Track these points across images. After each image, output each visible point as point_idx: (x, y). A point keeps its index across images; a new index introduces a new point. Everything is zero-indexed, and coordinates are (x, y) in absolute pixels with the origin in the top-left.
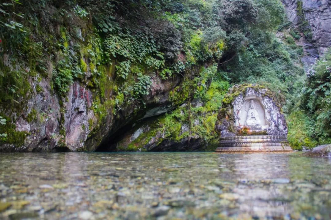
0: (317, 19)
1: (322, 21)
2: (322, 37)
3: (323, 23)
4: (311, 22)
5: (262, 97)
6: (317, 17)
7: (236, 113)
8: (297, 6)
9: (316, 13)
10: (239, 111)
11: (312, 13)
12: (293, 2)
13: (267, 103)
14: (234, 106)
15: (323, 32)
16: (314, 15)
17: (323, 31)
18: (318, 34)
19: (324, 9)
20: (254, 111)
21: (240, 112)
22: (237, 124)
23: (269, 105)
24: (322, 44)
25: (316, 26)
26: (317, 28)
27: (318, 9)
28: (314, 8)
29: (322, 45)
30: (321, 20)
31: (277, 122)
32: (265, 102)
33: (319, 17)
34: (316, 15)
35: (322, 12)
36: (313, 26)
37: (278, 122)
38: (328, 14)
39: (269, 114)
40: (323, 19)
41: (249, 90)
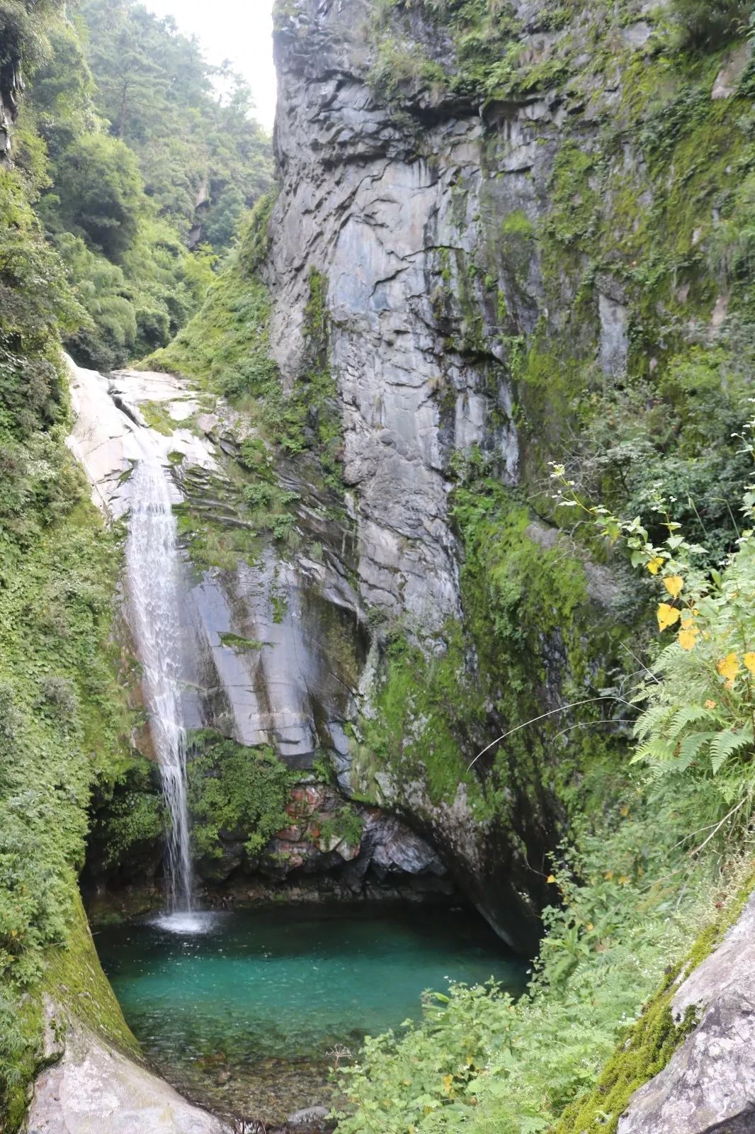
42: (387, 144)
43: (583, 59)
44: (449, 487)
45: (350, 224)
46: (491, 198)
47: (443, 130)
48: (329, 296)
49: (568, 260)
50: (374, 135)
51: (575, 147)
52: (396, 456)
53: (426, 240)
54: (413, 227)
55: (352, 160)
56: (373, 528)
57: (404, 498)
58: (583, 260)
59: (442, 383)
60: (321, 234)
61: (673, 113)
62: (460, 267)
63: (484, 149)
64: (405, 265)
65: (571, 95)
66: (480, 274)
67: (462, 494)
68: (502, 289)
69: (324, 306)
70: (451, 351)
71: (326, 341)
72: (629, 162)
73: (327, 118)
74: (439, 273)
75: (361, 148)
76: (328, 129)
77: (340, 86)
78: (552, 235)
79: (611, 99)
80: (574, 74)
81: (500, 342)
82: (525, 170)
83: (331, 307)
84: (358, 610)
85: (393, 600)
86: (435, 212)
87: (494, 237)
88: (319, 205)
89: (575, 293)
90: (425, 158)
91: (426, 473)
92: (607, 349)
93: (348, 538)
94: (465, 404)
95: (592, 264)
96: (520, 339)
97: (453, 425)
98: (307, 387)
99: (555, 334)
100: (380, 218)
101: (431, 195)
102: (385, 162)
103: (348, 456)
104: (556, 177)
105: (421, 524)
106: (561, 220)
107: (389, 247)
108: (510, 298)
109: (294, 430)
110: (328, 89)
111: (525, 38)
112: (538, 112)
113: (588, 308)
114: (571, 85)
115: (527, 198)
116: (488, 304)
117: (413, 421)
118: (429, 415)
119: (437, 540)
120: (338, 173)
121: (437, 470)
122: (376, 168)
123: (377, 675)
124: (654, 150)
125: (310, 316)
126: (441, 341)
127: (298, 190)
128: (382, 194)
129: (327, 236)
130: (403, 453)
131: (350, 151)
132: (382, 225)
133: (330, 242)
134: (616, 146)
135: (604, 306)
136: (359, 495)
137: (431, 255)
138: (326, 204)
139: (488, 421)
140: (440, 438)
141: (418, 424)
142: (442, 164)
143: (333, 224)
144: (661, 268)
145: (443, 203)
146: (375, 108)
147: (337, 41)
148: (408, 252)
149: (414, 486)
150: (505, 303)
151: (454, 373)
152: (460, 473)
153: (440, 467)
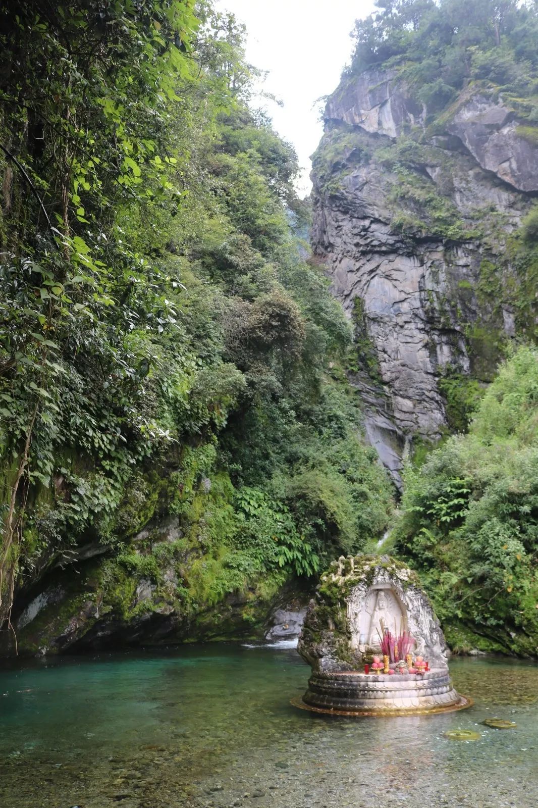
0: (391, 339)
1: (401, 344)
2: (401, 376)
3: (402, 348)
4: (380, 343)
5: (403, 587)
6: (392, 336)
7: (352, 620)
8: (353, 305)
9: (391, 328)
10: (356, 614)
11: (382, 324)
12: (347, 296)
13: (411, 600)
14: (349, 604)
15: (403, 368)
16: (387, 331)
17: (403, 365)
18: (393, 370)
19: (406, 322)
20: (386, 614)
21: (360, 616)
22: (354, 643)
23: (416, 603)
24: (400, 390)
25: (389, 353)
26: (392, 357)
27: (394, 320)
28: (388, 316)
29: (401, 393)
30: (398, 342)
31: (429, 638)
32: (407, 598)
33: (395, 334)
34: (390, 331)
35: (402, 327)
36: (384, 351)
37: (431, 639)
38: (412, 333)
39: (415, 621)
40: (403, 341)
41: (379, 573)
42: (398, 248)
43: (489, 232)
44: (437, 379)
45: (376, 278)
46: (450, 274)
47: (426, 246)
48: (366, 307)
49: (489, 298)
50: (392, 245)
51: (488, 261)
52: (408, 370)
53: (420, 287)
54: (412, 282)
55: (377, 252)
56: (399, 399)
57: (415, 385)
58: (496, 299)
59: (430, 341)
60: (359, 281)
61: (526, 258)
62: (438, 298)
63: (445, 255)
64: (409, 296)
65: (485, 243)
66: (448, 301)
67: (443, 380)
68: (459, 307)
69: (363, 311)
70: (434, 329)
71: (365, 326)
72: (510, 269)
73: (365, 235)
74: (428, 300)
75: (384, 248)
76: (366, 239)
77: (372, 222)
78: (482, 290)
79: (502, 248)
80: (486, 236)
81: (459, 325)
82: (466, 266)
83: (367, 312)
84: (397, 430)
85: (413, 424)
86: (423, 277)
87: (454, 288)
88: (358, 270)
89: (493, 309)
90: (417, 256)
91: (425, 375)
92: (507, 327)
93: (387, 404)
94: (441, 348)
95: (500, 300)
96: (469, 324)
97: (436, 356)
98: (359, 345)
99: (485, 322)
100: (394, 277)
101: (421, 271)
102: (396, 255)
103: (383, 371)
104: (481, 270)
105: (424, 394)
106: (485, 285)
107: (401, 289)
108: (463, 310)
109: (353, 363)
110: (367, 223)
111: (463, 220)
112: (471, 247)
113: (499, 313)
114: (485, 240)
115: (468, 276)
116: (453, 312)
117: (416, 356)
118: (424, 353)
119: (432, 399)
120: (369, 257)
121: (430, 374)
122: (391, 257)
123: (410, 451)
124: (520, 268)
125: (355, 315)
126: (429, 326)
127: (343, 261)
128: (395, 267)
129: (363, 282)
130: (412, 369)
131: (377, 249)
132: (396, 280)
133: (365, 284)
134: (505, 264)
135: (505, 314)
136: (390, 386)
137: (423, 293)
138: (362, 269)
139: (453, 354)
140: (431, 362)
141: (418, 357)
142: (425, 258)
143: (366, 278)
144: (526, 303)
145: (427, 274)
146: (393, 235)
147: (370, 205)
148: (411, 291)
149: (419, 380)
150: (461, 312)
151: (436, 337)
152: (442, 373)
153: (432, 372)
